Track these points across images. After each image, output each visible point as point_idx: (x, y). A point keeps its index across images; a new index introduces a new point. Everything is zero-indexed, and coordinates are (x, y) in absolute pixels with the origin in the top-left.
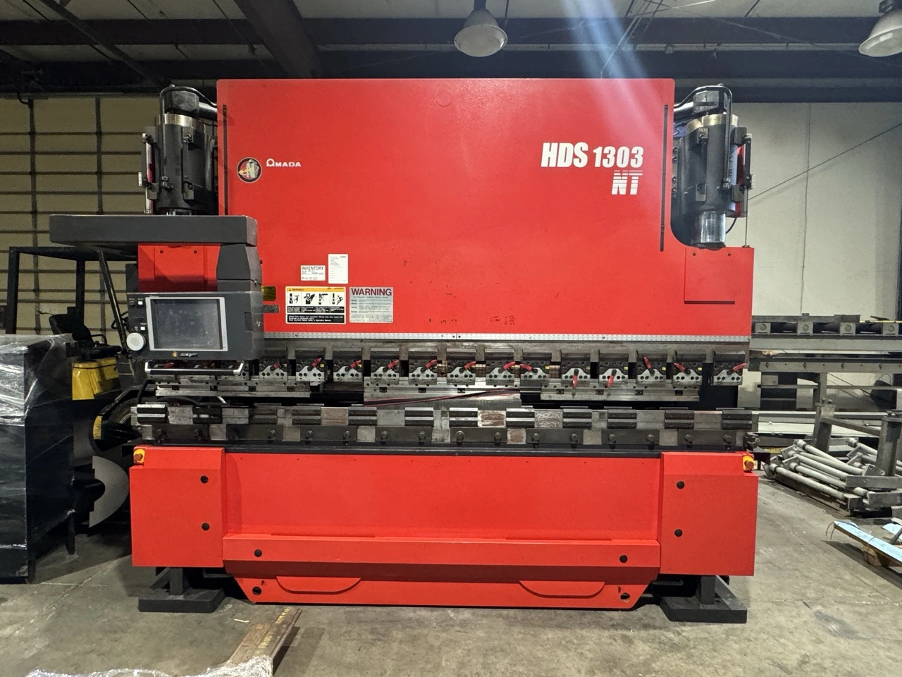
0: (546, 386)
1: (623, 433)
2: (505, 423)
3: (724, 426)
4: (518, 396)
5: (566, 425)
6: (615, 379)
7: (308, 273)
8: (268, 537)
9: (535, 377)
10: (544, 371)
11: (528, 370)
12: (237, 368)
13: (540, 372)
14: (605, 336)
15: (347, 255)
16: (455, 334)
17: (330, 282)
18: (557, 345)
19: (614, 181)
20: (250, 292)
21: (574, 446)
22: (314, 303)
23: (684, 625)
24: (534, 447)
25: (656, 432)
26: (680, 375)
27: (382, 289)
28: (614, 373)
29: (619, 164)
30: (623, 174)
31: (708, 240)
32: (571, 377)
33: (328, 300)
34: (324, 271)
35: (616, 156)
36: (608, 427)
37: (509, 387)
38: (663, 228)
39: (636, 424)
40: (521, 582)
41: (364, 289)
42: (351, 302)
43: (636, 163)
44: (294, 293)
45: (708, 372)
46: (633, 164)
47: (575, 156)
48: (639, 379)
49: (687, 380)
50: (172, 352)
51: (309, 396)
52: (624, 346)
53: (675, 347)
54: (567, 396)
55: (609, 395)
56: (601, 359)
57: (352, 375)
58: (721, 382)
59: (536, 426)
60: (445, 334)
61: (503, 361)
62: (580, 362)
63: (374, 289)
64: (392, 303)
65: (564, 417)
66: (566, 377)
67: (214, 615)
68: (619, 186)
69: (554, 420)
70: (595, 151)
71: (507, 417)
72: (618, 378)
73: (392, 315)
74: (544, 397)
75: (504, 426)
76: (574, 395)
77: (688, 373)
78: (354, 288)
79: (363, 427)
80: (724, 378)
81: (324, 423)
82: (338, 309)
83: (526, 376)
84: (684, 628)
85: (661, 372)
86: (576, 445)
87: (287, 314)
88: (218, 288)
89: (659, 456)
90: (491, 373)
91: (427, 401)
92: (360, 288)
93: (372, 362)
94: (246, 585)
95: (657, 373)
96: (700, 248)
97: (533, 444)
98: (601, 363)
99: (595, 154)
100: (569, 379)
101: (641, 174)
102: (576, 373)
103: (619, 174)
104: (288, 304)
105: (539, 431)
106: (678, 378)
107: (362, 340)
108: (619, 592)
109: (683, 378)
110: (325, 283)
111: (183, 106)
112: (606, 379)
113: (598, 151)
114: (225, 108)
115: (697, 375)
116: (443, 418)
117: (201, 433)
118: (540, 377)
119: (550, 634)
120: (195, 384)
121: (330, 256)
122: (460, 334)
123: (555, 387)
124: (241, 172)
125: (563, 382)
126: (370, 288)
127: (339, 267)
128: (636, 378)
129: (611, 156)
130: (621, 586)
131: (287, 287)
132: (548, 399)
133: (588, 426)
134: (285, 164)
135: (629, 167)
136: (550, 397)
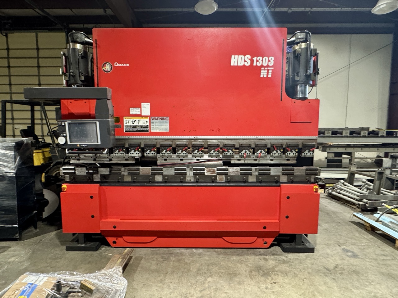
0: (233, 158)
1: (265, 177)
2: (216, 173)
3: (306, 174)
4: (221, 162)
5: (241, 174)
6: (262, 155)
7: (133, 111)
8: (119, 221)
9: (229, 154)
10: (232, 152)
11: (225, 151)
12: (104, 151)
13: (231, 152)
14: (257, 136)
15: (149, 104)
16: (195, 136)
17: (142, 115)
18: (238, 140)
19: (262, 72)
20: (109, 119)
21: (245, 182)
22: (136, 124)
23: (289, 254)
24: (228, 183)
25: (278, 176)
26: (289, 153)
27: (164, 117)
28: (261, 152)
29: (264, 65)
30: (265, 69)
31: (301, 96)
32: (243, 154)
33: (142, 122)
34: (140, 110)
35: (262, 61)
36: (259, 174)
37: (218, 158)
38: (282, 91)
39: (270, 173)
40: (223, 237)
41: (157, 117)
42: (151, 123)
43: (271, 64)
44: (127, 120)
45: (300, 151)
46: (270, 64)
47: (245, 61)
48: (272, 155)
49: (292, 155)
50: (77, 145)
51: (134, 163)
52: (265, 141)
53: (287, 141)
54: (242, 162)
55: (259, 161)
56: (256, 146)
57: (152, 154)
58: (306, 156)
59: (229, 174)
60: (191, 136)
61: (215, 147)
62: (247, 148)
63: (161, 117)
64: (169, 123)
65: (241, 170)
66: (241, 154)
67: (97, 252)
68: (263, 74)
69: (237, 172)
70: (253, 59)
71: (217, 170)
72: (263, 154)
73: (169, 128)
74: (232, 162)
75: (216, 174)
76: (244, 161)
77: (292, 152)
78: (152, 117)
79: (157, 175)
80: (306, 154)
81: (141, 173)
82: (146, 126)
83: (225, 154)
84: (289, 255)
85: (280, 151)
86: (246, 181)
87: (124, 128)
88: (96, 118)
89: (280, 186)
90: (210, 153)
91: (184, 164)
92: (155, 117)
93: (160, 148)
94: (110, 240)
95: (279, 152)
96: (298, 100)
97: (228, 181)
98: (256, 148)
99: (254, 60)
100: (242, 155)
101: (273, 69)
102: (246, 152)
103: (264, 69)
104: (125, 124)
105: (230, 176)
106: (288, 154)
107: (156, 139)
108: (263, 241)
109: (290, 154)
110: (140, 115)
111: (78, 40)
112: (258, 155)
113: (255, 59)
114: (96, 41)
115: (295, 153)
116: (190, 171)
117: (89, 178)
118: (230, 154)
119: (235, 258)
120: (86, 158)
121: (142, 104)
122: (197, 136)
123: (237, 158)
124: (104, 68)
125: (240, 156)
126: (159, 117)
127: (146, 108)
128: (270, 154)
129: (260, 61)
130: (264, 239)
131: (124, 117)
132: (234, 163)
133: (251, 174)
134: (122, 65)
135: (268, 66)
136: (235, 162)
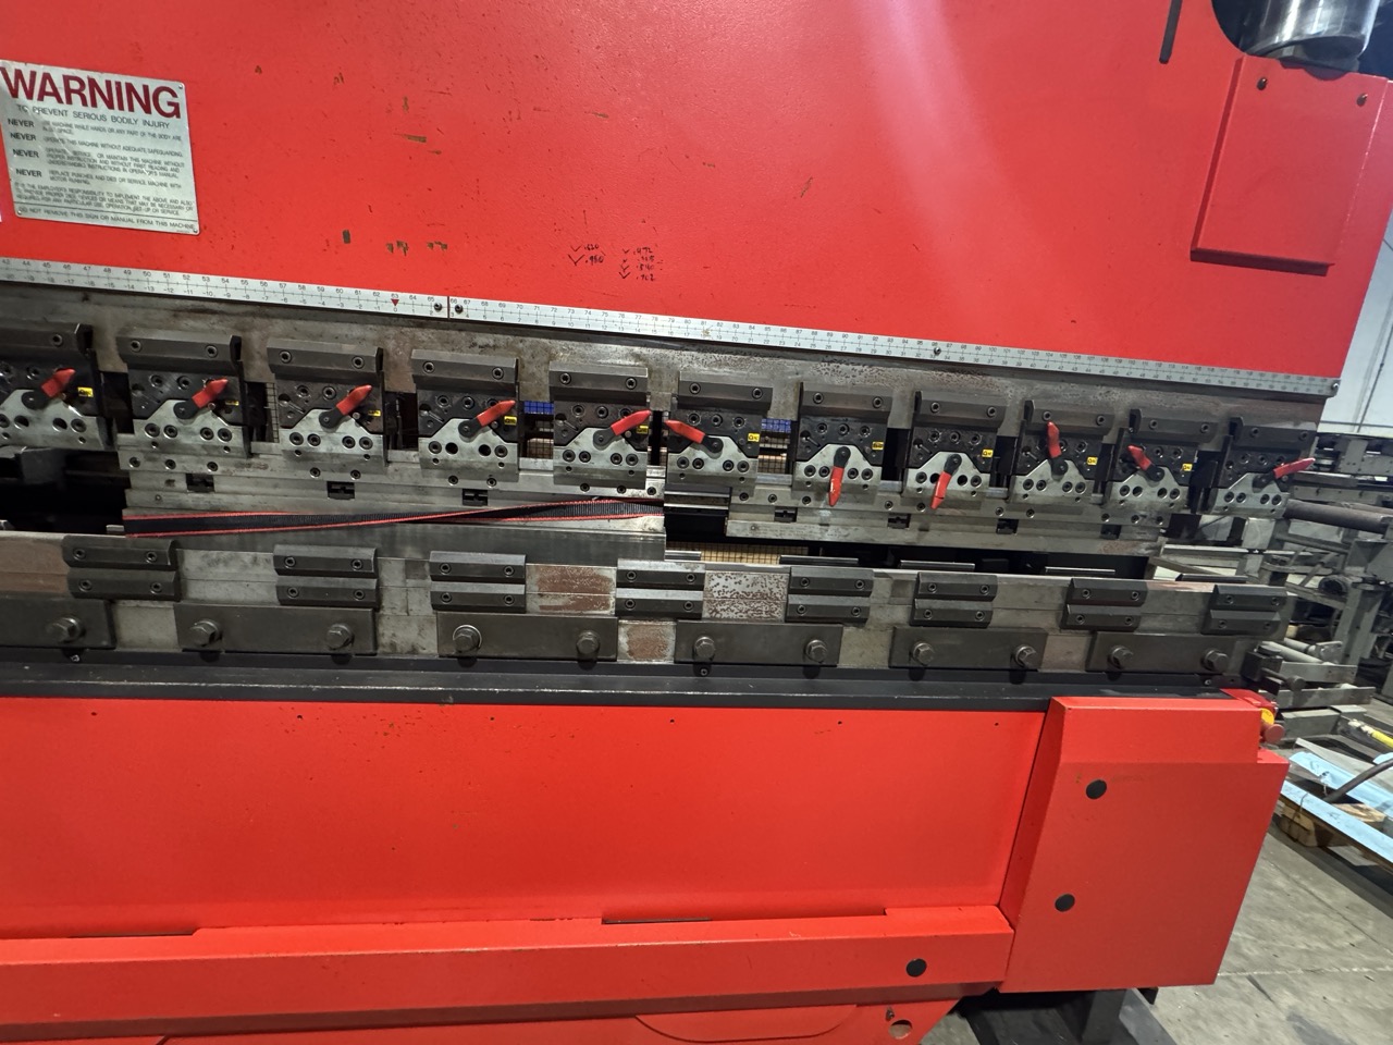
0: (744, 496)
1: (952, 638)
2: (612, 601)
3: (1210, 626)
5: (792, 615)
6: (953, 485)
9: (713, 466)
10: (741, 448)
11: (690, 443)
13: (730, 449)
14: (942, 345)
16: (441, 300)
18: (791, 365)
21: (811, 671)
24: (697, 679)
25: (1038, 638)
26: (1132, 481)
27: (138, 83)
28: (951, 466)
32: (825, 471)
36: (913, 623)
39: (990, 614)
40: (639, 1017)
41: (57, 73)
49: (1148, 496)
52: (993, 384)
53: (1130, 397)
54: (807, 528)
55: (924, 529)
57: (60, 423)
59: (706, 614)
60: (403, 296)
61: (611, 408)
62: (856, 426)
64: (186, 148)
65: (791, 591)
66: (810, 470)
69: (763, 596)
71: (619, 585)
72: (962, 480)
73: (193, 199)
74: (736, 527)
75: (608, 612)
76: (825, 524)
78: (14, 67)
79: (133, 603)
80: (1242, 497)
85: (1081, 469)
86: (820, 667)
89: (1045, 707)
91: (355, 526)
92: (41, 70)
95: (1073, 474)
97: (696, 665)
98: (918, 433)
100: (816, 476)
102: (842, 458)
105: (713, 630)
106: (1125, 490)
109: (1137, 491)
115: (1175, 486)
116: (411, 582)
118: (728, 465)
122: (460, 301)
123: (773, 498)
125: (796, 486)
126: (84, 75)
128: (1009, 484)
130: (895, 1007)
132: (747, 533)
133: (859, 619)
136: (755, 528)
